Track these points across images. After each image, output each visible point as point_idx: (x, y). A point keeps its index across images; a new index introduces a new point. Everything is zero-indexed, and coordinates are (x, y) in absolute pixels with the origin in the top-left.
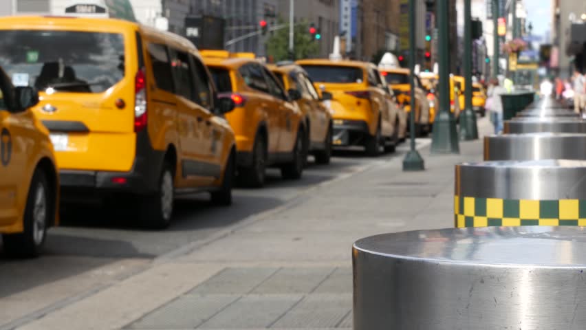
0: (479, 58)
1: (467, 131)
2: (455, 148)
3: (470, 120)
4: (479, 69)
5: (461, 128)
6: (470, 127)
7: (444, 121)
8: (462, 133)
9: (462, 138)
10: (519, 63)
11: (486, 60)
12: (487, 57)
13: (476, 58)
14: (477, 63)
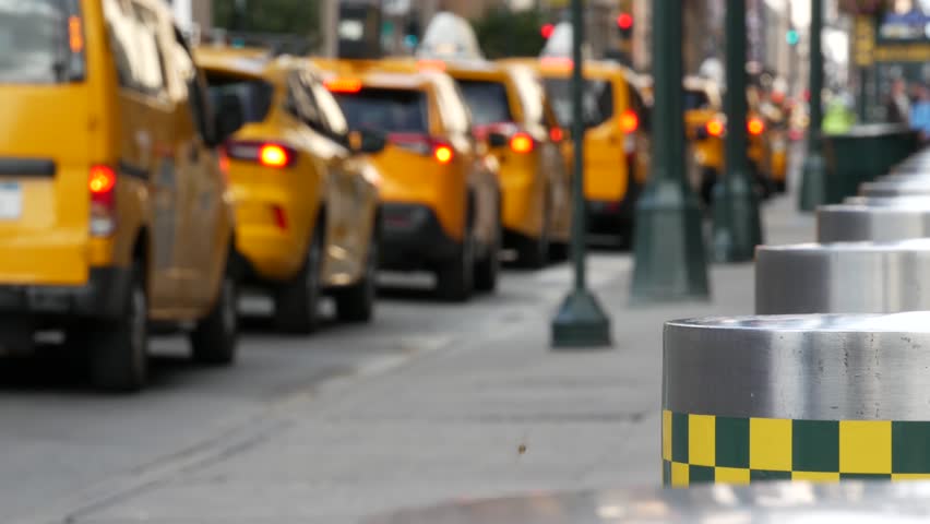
0: (770, 31)
1: (734, 238)
2: (699, 287)
3: (740, 207)
4: (770, 61)
5: (715, 228)
6: (741, 223)
7: (666, 211)
8: (721, 240)
9: (721, 255)
10: (881, 42)
11: (788, 38)
12: (791, 27)
13: (762, 32)
14: (763, 44)
